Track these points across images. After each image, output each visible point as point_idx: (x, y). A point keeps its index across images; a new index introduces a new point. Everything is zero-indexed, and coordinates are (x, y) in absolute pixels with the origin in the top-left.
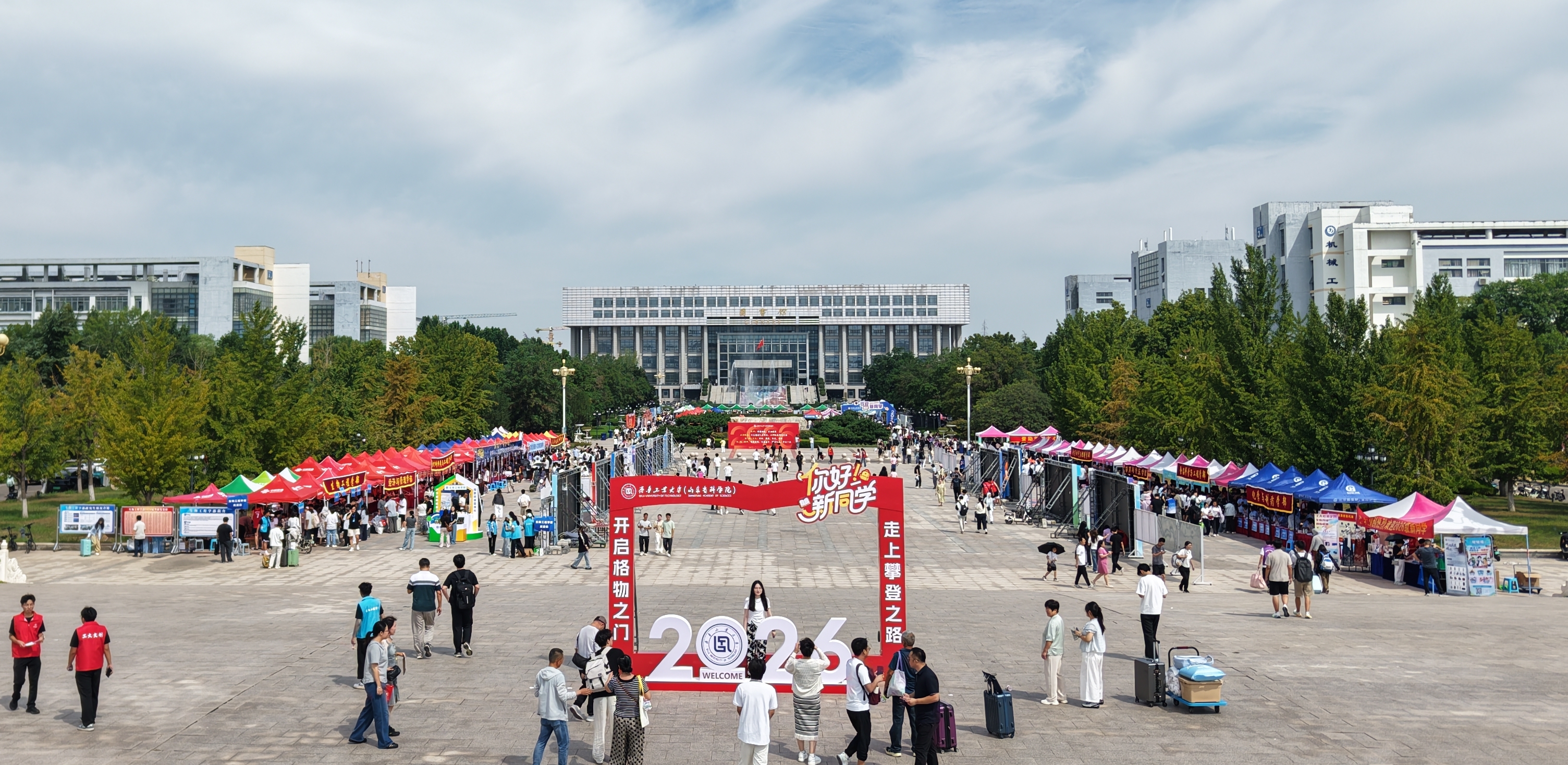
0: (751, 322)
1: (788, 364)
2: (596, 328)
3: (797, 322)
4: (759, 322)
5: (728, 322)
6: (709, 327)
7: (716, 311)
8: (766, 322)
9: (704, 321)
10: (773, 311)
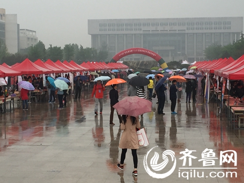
0: (159, 32)
1: (173, 48)
2: (101, 35)
3: (177, 32)
4: (163, 32)
5: (151, 32)
6: (144, 34)
7: (146, 28)
8: (165, 32)
9: (142, 32)
10: (168, 28)
